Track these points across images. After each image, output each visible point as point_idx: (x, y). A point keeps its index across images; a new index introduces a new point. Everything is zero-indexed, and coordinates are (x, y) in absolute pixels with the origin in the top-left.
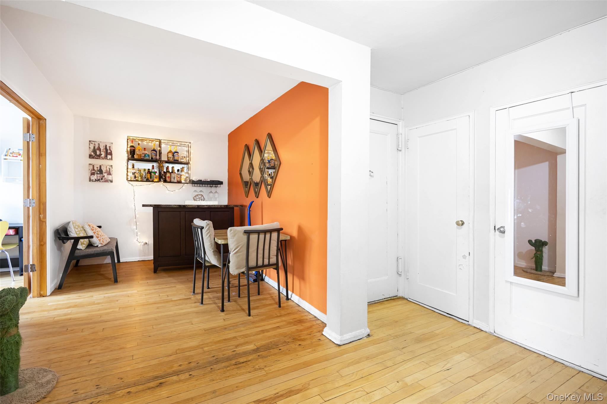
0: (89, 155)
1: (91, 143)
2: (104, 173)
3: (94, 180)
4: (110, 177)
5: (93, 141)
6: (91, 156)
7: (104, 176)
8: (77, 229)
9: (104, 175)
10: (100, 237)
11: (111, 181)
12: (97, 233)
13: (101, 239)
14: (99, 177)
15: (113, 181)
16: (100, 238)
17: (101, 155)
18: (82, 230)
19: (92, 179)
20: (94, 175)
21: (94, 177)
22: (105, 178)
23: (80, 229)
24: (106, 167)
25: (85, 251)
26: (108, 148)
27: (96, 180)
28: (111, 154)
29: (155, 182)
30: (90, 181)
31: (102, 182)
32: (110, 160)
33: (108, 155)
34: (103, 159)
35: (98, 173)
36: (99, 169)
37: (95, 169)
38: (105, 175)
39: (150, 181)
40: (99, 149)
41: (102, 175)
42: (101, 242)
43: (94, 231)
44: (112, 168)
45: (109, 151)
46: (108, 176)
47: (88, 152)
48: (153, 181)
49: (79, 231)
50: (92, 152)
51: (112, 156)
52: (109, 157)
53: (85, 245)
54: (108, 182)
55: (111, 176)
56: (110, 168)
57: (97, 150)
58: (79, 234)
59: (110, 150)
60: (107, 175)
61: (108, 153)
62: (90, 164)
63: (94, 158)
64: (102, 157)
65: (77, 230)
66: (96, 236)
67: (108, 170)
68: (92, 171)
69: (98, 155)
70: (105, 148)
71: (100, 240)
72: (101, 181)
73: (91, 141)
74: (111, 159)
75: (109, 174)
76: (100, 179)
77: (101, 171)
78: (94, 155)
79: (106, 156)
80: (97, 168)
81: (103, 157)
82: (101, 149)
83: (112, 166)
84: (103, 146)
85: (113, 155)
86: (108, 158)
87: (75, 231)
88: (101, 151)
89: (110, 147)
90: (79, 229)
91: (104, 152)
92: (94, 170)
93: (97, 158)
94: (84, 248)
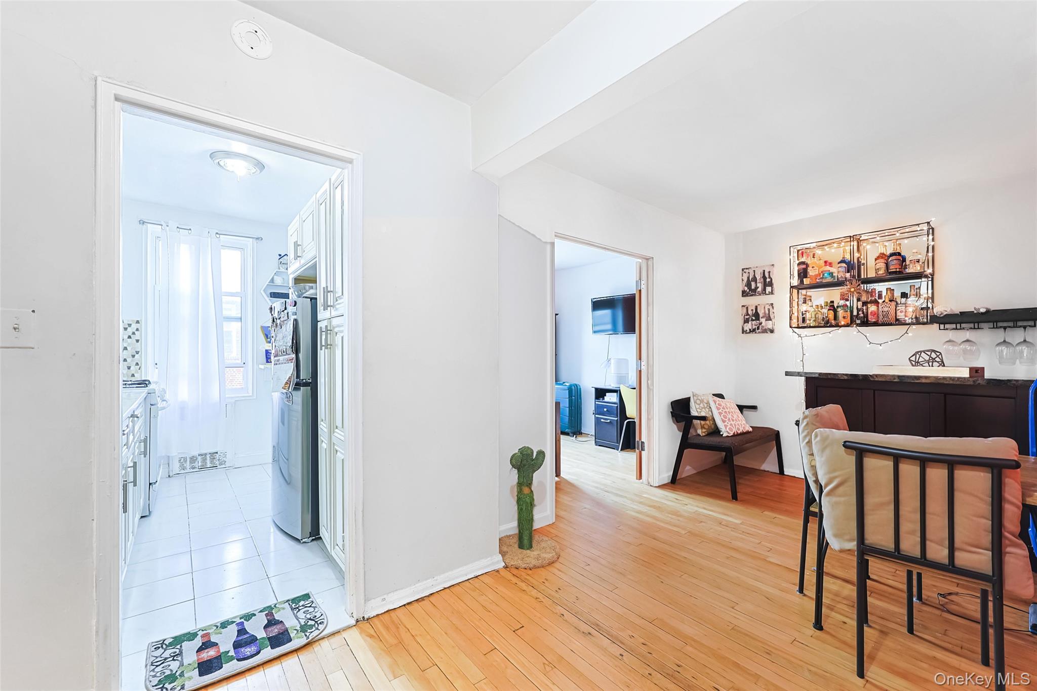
0: (742, 291)
1: (745, 272)
2: (762, 318)
3: (748, 331)
4: (769, 325)
5: (747, 269)
6: (744, 294)
7: (761, 324)
8: (699, 404)
9: (761, 322)
10: (727, 421)
11: (772, 331)
12: (724, 414)
13: (729, 425)
14: (755, 325)
15: (776, 331)
16: (728, 423)
17: (757, 288)
18: (706, 407)
19: (745, 330)
20: (748, 323)
21: (748, 327)
22: (763, 327)
23: (704, 406)
24: (764, 308)
25: (705, 438)
26: (767, 275)
27: (750, 330)
28: (771, 284)
29: (841, 326)
30: (743, 333)
31: (759, 332)
32: (769, 294)
33: (767, 288)
34: (760, 295)
35: (754, 318)
36: (754, 311)
37: (750, 312)
38: (763, 320)
39: (831, 326)
40: (755, 279)
41: (758, 321)
42: (728, 430)
43: (720, 411)
44: (773, 308)
45: (768, 280)
46: (767, 322)
47: (741, 286)
48: (837, 326)
49: (701, 408)
50: (745, 286)
51: (772, 288)
52: (769, 289)
53: (705, 430)
54: (767, 333)
55: (771, 321)
56: (769, 309)
57: (752, 281)
58: (700, 412)
59: (770, 277)
60: (766, 320)
61: (768, 283)
62: (743, 306)
63: (748, 296)
64: (759, 291)
65: (697, 406)
66: (721, 418)
67: (767, 312)
68: (746, 317)
69: (753, 289)
70: (762, 276)
71: (726, 426)
72: (757, 331)
73: (744, 269)
74: (772, 293)
75: (769, 319)
76: (755, 328)
77: (757, 316)
78: (748, 290)
79: (764, 289)
80: (752, 310)
81: (761, 292)
82: (758, 279)
83: (772, 304)
84: (760, 273)
86: (767, 293)
88: (758, 282)
89: (769, 272)
90: (702, 405)
91: (762, 283)
92: (748, 314)
93: (752, 295)
94: (704, 434)
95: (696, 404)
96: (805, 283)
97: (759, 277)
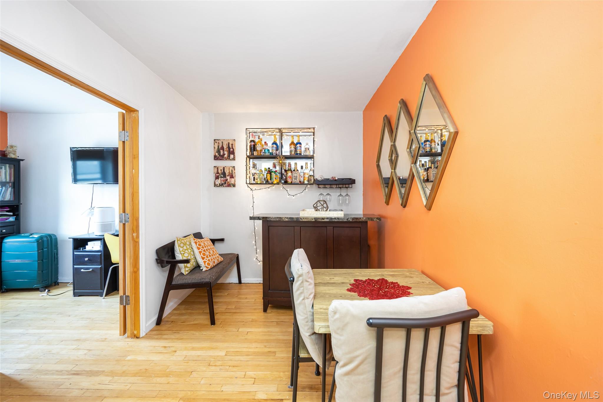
0: (214, 156)
1: (216, 142)
2: (227, 176)
3: (218, 185)
4: (232, 181)
5: (217, 140)
6: (216, 158)
7: (227, 180)
8: (183, 247)
9: (227, 179)
10: (206, 258)
11: (234, 186)
12: (203, 252)
13: (207, 261)
14: (223, 181)
15: (236, 185)
16: (206, 259)
17: (224, 154)
18: (189, 249)
19: (216, 184)
20: (218, 179)
21: (218, 182)
22: (228, 182)
23: (187, 247)
24: (229, 169)
25: (188, 276)
26: (231, 146)
27: (220, 184)
28: (233, 153)
29: (275, 184)
30: (215, 186)
31: (226, 186)
32: (232, 160)
33: (231, 155)
34: (226, 159)
35: (222, 176)
36: (222, 171)
37: (220, 171)
38: (228, 178)
39: (269, 184)
40: (223, 148)
41: (225, 178)
42: (206, 265)
43: (200, 250)
44: (234, 169)
45: (231, 150)
46: (231, 179)
48: (272, 183)
49: (184, 250)
50: (216, 152)
51: (234, 156)
52: (232, 156)
53: (188, 269)
54: (231, 187)
55: (233, 179)
56: (232, 170)
57: (221, 149)
58: (184, 254)
59: (232, 148)
60: (230, 178)
61: (232, 152)
62: (214, 167)
63: (218, 160)
64: (226, 157)
65: (181, 249)
66: (201, 256)
67: (231, 172)
68: (217, 175)
69: (222, 155)
70: (228, 146)
71: (205, 262)
72: (225, 185)
73: (216, 140)
74: (234, 159)
75: (232, 177)
76: (223, 183)
77: (224, 174)
78: (218, 156)
79: (229, 156)
80: (221, 170)
81: (227, 158)
82: (225, 148)
83: (234, 167)
84: (226, 144)
85: (236, 154)
86: (231, 159)
87: (179, 250)
88: (225, 150)
89: (232, 144)
90: (185, 248)
91: (227, 152)
92: (218, 173)
93: (221, 159)
94: (187, 273)
95: (179, 247)
96: (254, 155)
97: (225, 147)
